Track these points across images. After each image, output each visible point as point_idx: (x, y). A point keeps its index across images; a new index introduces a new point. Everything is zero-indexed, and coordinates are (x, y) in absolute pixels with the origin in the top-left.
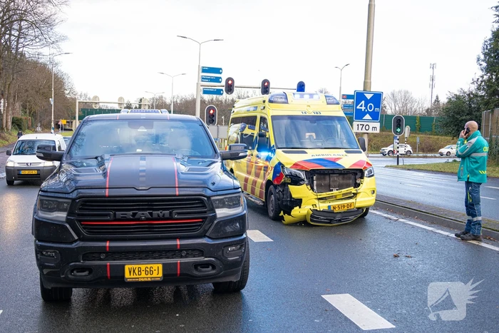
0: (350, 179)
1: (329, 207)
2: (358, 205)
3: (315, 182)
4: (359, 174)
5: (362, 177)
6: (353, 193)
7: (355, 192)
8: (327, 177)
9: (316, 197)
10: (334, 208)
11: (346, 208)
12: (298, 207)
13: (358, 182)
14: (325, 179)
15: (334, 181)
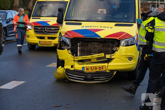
0: (109, 46)
1: (83, 68)
2: (110, 68)
3: (79, 48)
4: (116, 43)
5: (118, 46)
6: (108, 59)
7: (109, 57)
8: (89, 44)
9: (73, 59)
10: (87, 69)
11: (98, 70)
12: (61, 67)
13: (114, 49)
14: (87, 46)
15: (95, 48)
